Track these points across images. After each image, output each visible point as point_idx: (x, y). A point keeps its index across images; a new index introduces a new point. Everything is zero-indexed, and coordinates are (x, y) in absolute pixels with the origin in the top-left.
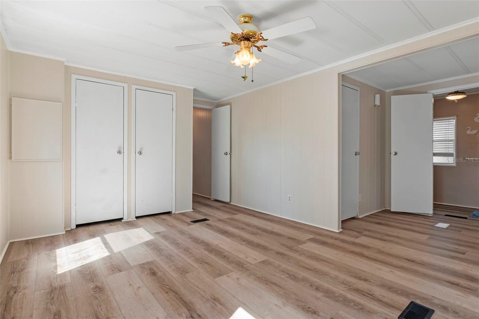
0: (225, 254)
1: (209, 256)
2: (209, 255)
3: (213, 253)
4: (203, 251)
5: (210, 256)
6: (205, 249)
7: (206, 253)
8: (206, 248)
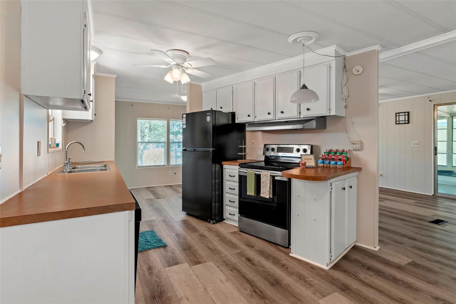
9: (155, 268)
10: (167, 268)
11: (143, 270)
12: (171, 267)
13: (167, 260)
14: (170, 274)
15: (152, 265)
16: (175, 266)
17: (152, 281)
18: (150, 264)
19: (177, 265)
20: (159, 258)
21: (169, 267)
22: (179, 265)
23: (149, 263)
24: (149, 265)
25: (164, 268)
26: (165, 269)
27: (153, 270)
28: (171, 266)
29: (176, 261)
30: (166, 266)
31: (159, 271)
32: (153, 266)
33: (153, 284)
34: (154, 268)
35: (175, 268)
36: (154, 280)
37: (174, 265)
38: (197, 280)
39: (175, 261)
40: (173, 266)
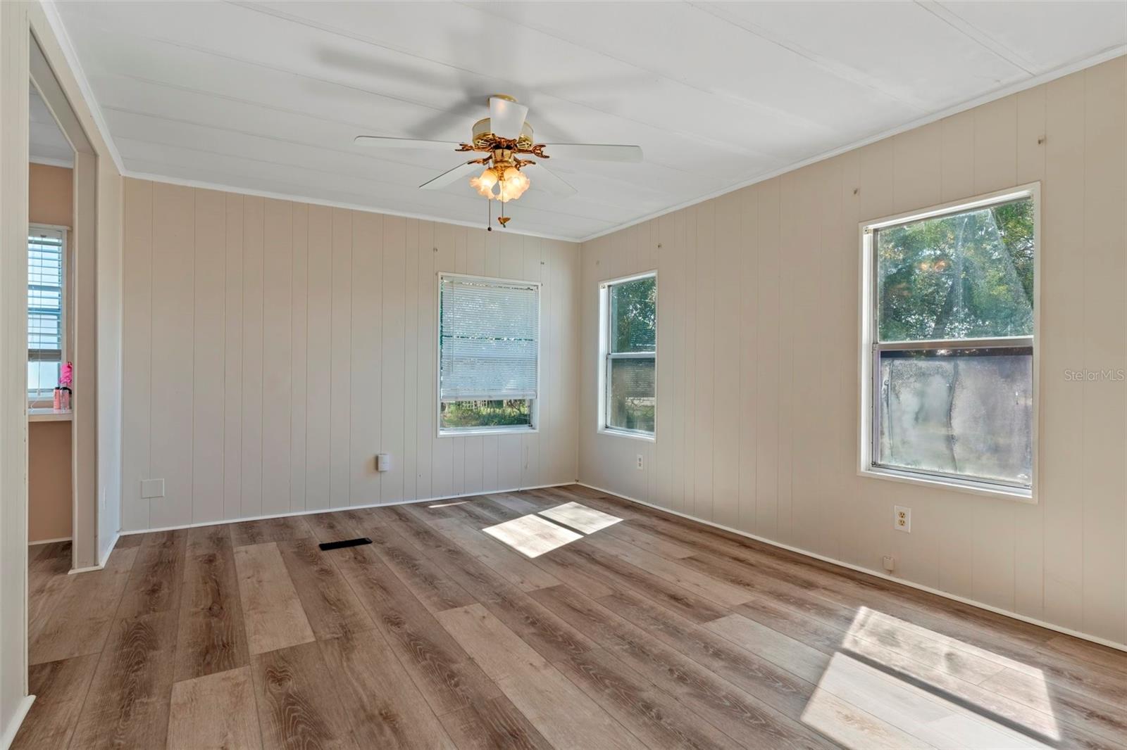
0: (532, 630)
1: (571, 625)
2: (572, 628)
3: (561, 633)
4: (592, 644)
5: (569, 626)
6: (586, 649)
7: (580, 636)
8: (582, 651)
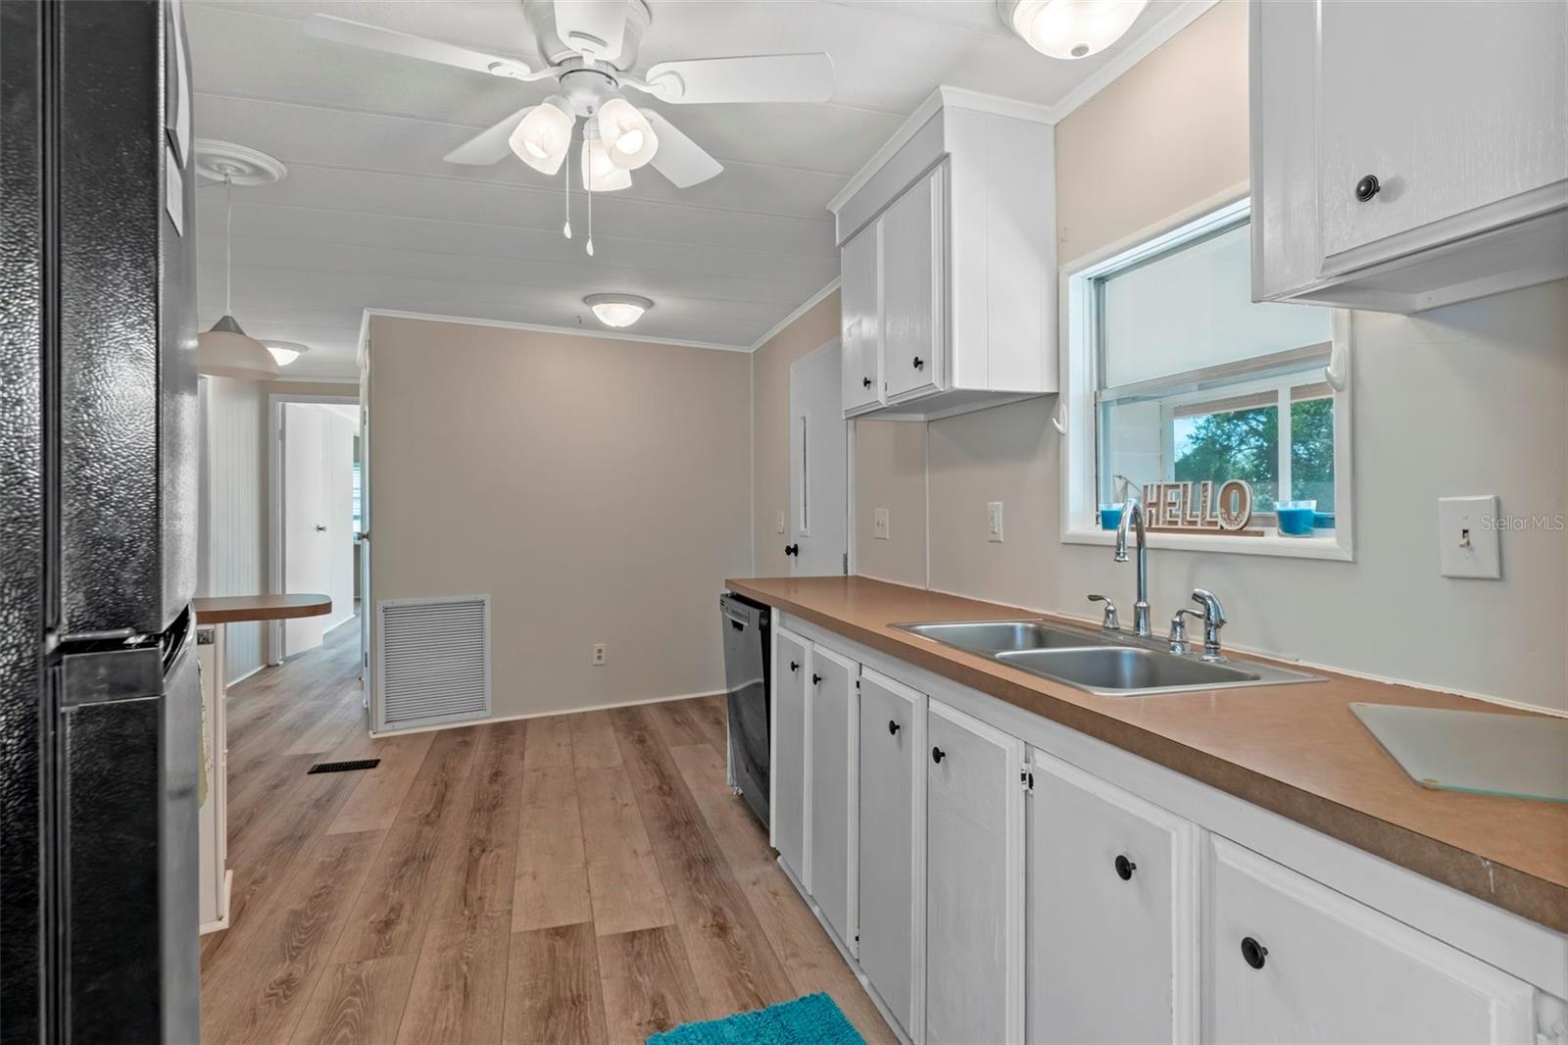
9: (705, 927)
10: (666, 924)
11: (742, 926)
12: (654, 926)
13: (661, 956)
14: (663, 905)
15: (715, 940)
16: (638, 929)
17: (713, 892)
18: (723, 946)
19: (631, 930)
20: (690, 968)
21: (659, 926)
22: (626, 931)
23: (725, 949)
24: (724, 942)
25: (675, 927)
26: (673, 923)
27: (709, 924)
28: (653, 930)
29: (630, 945)
30: (668, 931)
31: (693, 919)
32: (711, 938)
33: (710, 886)
34: (708, 930)
35: (643, 923)
36: (707, 895)
37: (640, 931)
38: (592, 886)
39: (633, 947)
40: (647, 930)
